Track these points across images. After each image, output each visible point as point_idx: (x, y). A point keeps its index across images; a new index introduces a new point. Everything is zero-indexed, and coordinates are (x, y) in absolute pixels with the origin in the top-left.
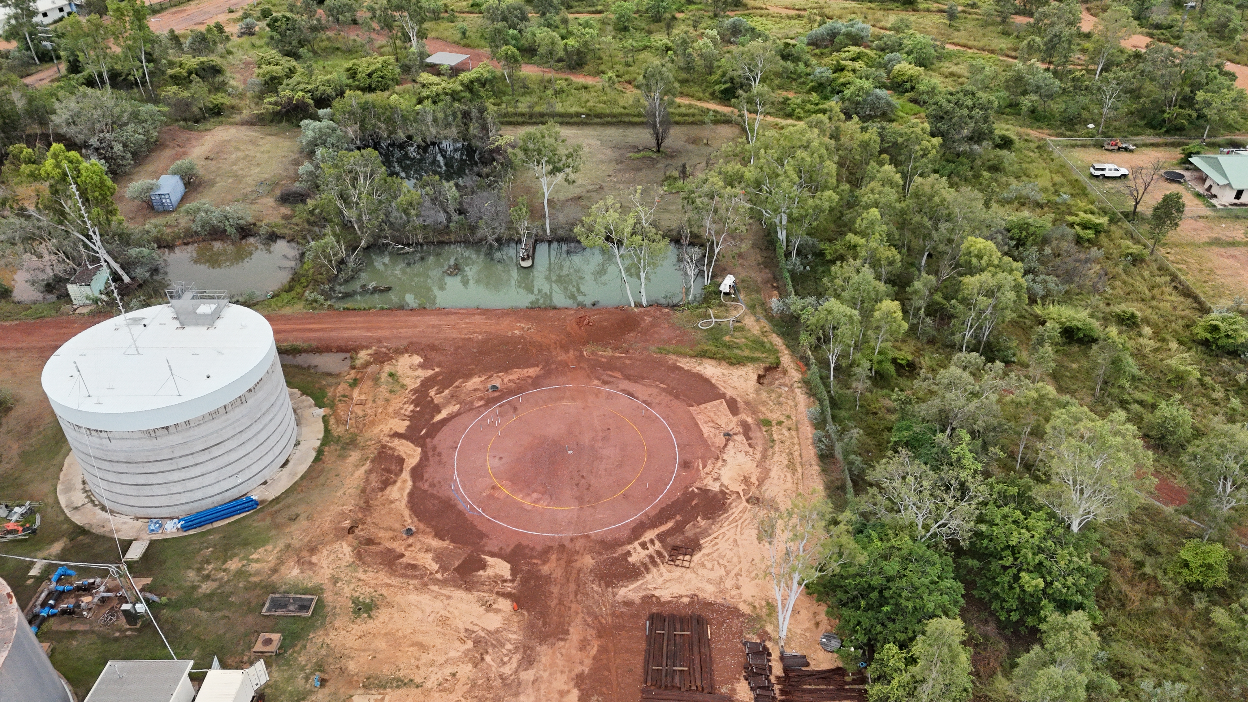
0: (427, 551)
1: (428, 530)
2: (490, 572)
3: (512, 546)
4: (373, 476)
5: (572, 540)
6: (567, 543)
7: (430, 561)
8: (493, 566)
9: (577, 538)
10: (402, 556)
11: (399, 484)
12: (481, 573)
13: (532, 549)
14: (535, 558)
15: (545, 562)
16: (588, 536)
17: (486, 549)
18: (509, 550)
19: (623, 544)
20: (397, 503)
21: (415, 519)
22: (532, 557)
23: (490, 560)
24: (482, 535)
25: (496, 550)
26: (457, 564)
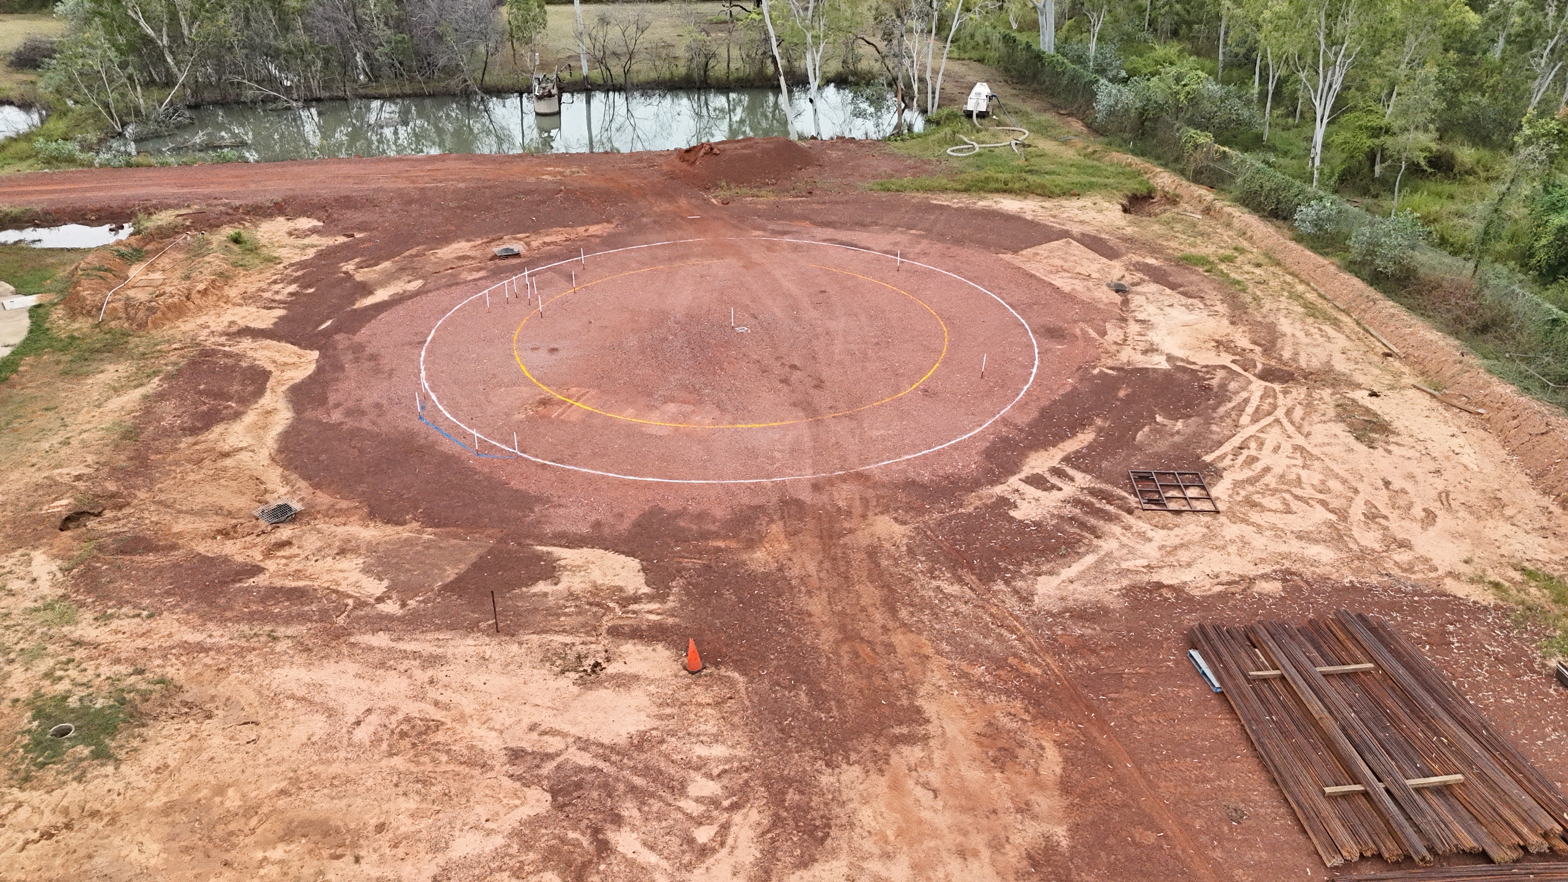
0: (342, 552)
1: (344, 504)
2: (569, 582)
3: (633, 516)
4: (169, 406)
5: (816, 487)
6: (806, 496)
7: (356, 576)
8: (575, 569)
9: (830, 482)
10: (257, 570)
11: (250, 417)
12: (541, 587)
13: (701, 516)
14: (716, 535)
15: (751, 544)
16: (862, 477)
17: (548, 530)
18: (625, 526)
19: (976, 484)
20: (244, 456)
21: (302, 484)
22: (704, 536)
23: (567, 555)
24: (525, 501)
25: (585, 529)
26: (451, 573)
